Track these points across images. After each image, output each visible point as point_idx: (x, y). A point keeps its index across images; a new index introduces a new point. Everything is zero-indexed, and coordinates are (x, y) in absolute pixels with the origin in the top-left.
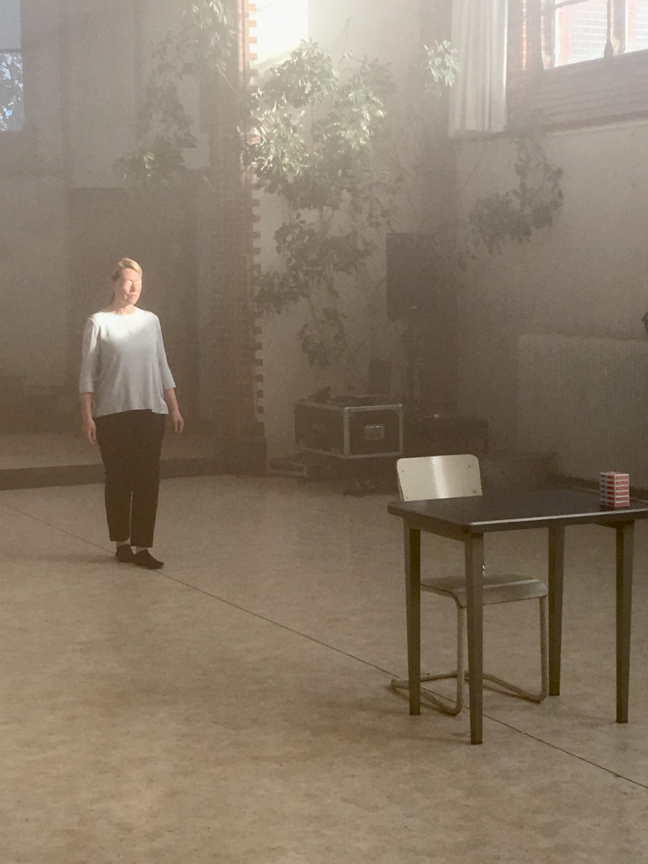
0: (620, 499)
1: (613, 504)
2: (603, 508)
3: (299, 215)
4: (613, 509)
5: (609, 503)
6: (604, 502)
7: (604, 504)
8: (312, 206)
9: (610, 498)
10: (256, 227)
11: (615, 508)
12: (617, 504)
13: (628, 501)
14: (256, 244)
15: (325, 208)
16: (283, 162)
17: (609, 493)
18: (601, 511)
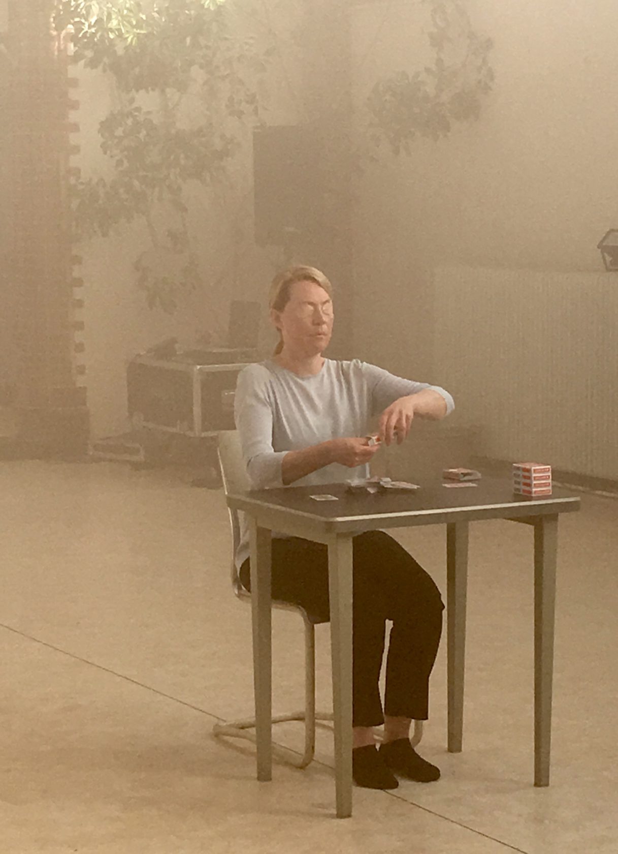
0: (540, 485)
1: (530, 492)
2: (518, 497)
3: (132, 100)
4: (530, 499)
5: (524, 491)
6: (518, 490)
7: (517, 492)
8: (150, 88)
9: (525, 484)
10: (73, 116)
11: (532, 497)
12: (535, 492)
13: (550, 488)
14: (73, 139)
15: (168, 90)
16: (109, 25)
17: (525, 477)
18: (515, 501)
